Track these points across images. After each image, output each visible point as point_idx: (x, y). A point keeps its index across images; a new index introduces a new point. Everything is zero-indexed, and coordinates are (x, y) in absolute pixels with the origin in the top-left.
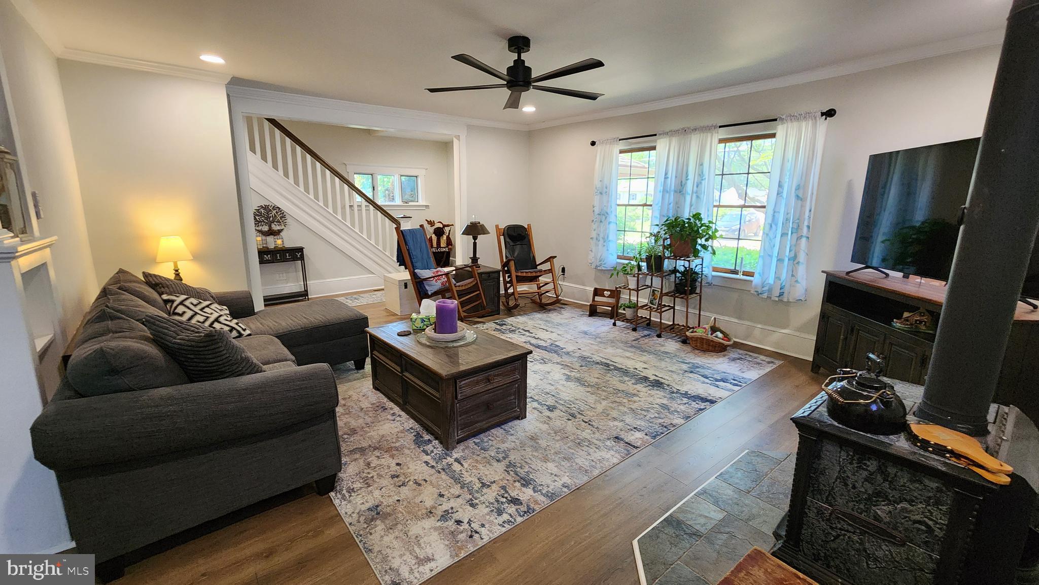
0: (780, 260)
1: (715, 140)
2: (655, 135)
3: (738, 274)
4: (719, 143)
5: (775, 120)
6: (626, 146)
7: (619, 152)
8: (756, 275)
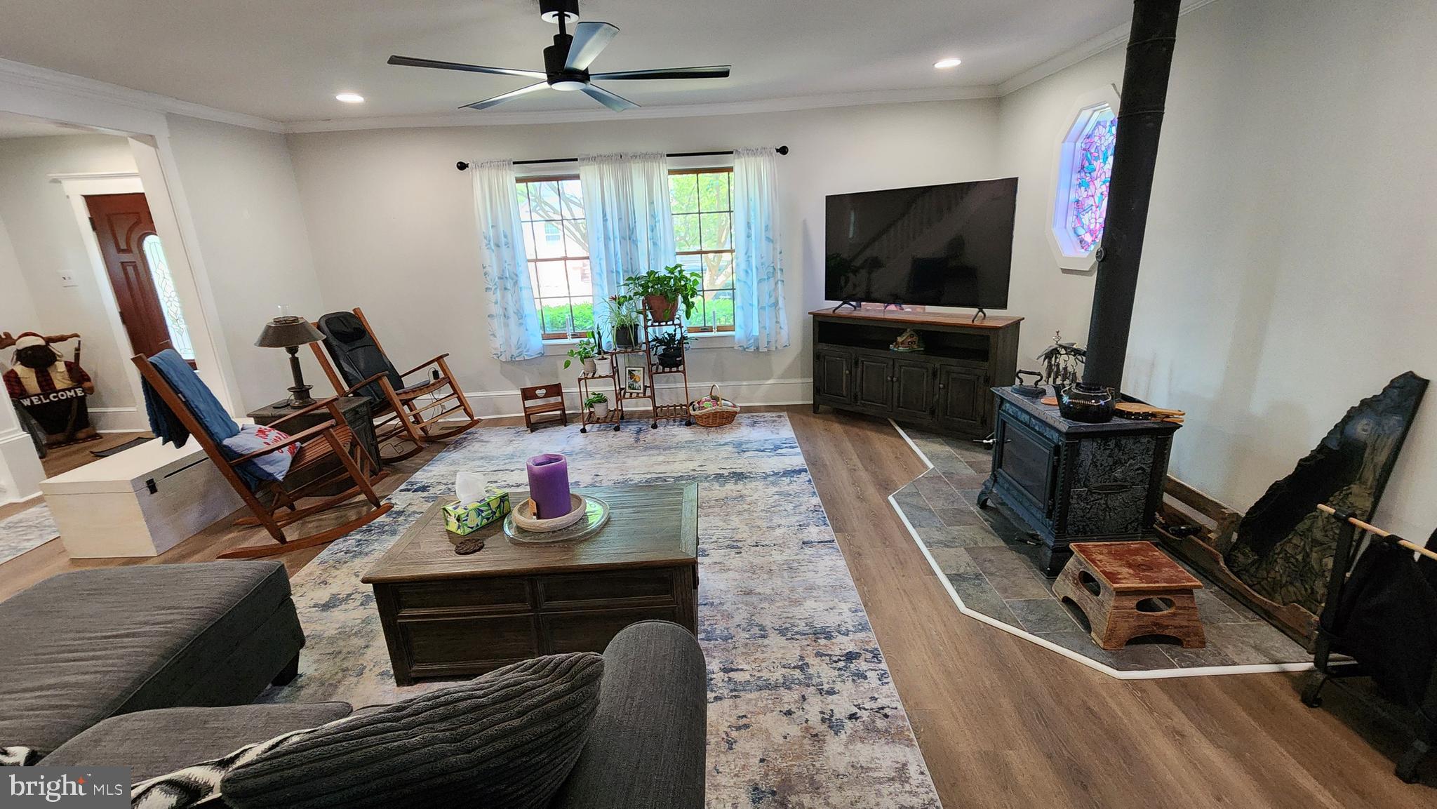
0: (761, 308)
1: (664, 171)
2: (576, 160)
3: (712, 331)
4: (669, 174)
5: (732, 153)
6: (523, 172)
7: (515, 181)
8: (737, 328)
